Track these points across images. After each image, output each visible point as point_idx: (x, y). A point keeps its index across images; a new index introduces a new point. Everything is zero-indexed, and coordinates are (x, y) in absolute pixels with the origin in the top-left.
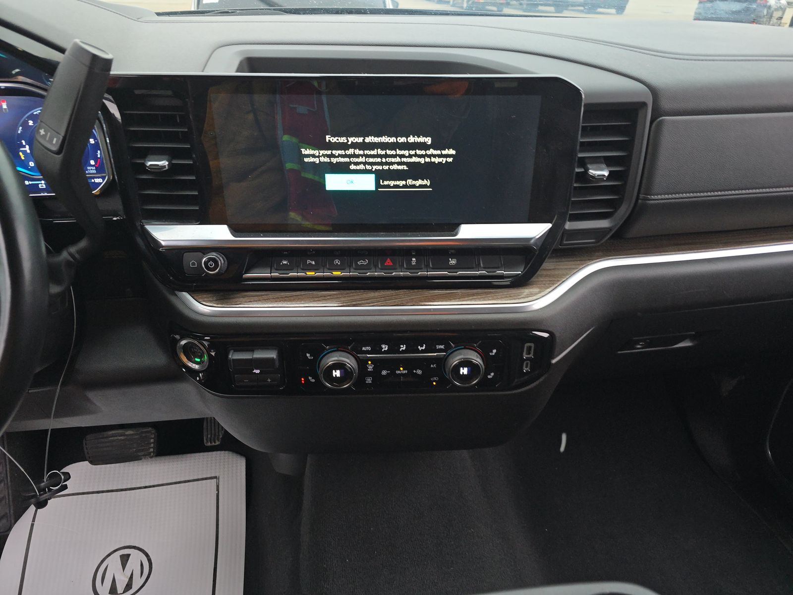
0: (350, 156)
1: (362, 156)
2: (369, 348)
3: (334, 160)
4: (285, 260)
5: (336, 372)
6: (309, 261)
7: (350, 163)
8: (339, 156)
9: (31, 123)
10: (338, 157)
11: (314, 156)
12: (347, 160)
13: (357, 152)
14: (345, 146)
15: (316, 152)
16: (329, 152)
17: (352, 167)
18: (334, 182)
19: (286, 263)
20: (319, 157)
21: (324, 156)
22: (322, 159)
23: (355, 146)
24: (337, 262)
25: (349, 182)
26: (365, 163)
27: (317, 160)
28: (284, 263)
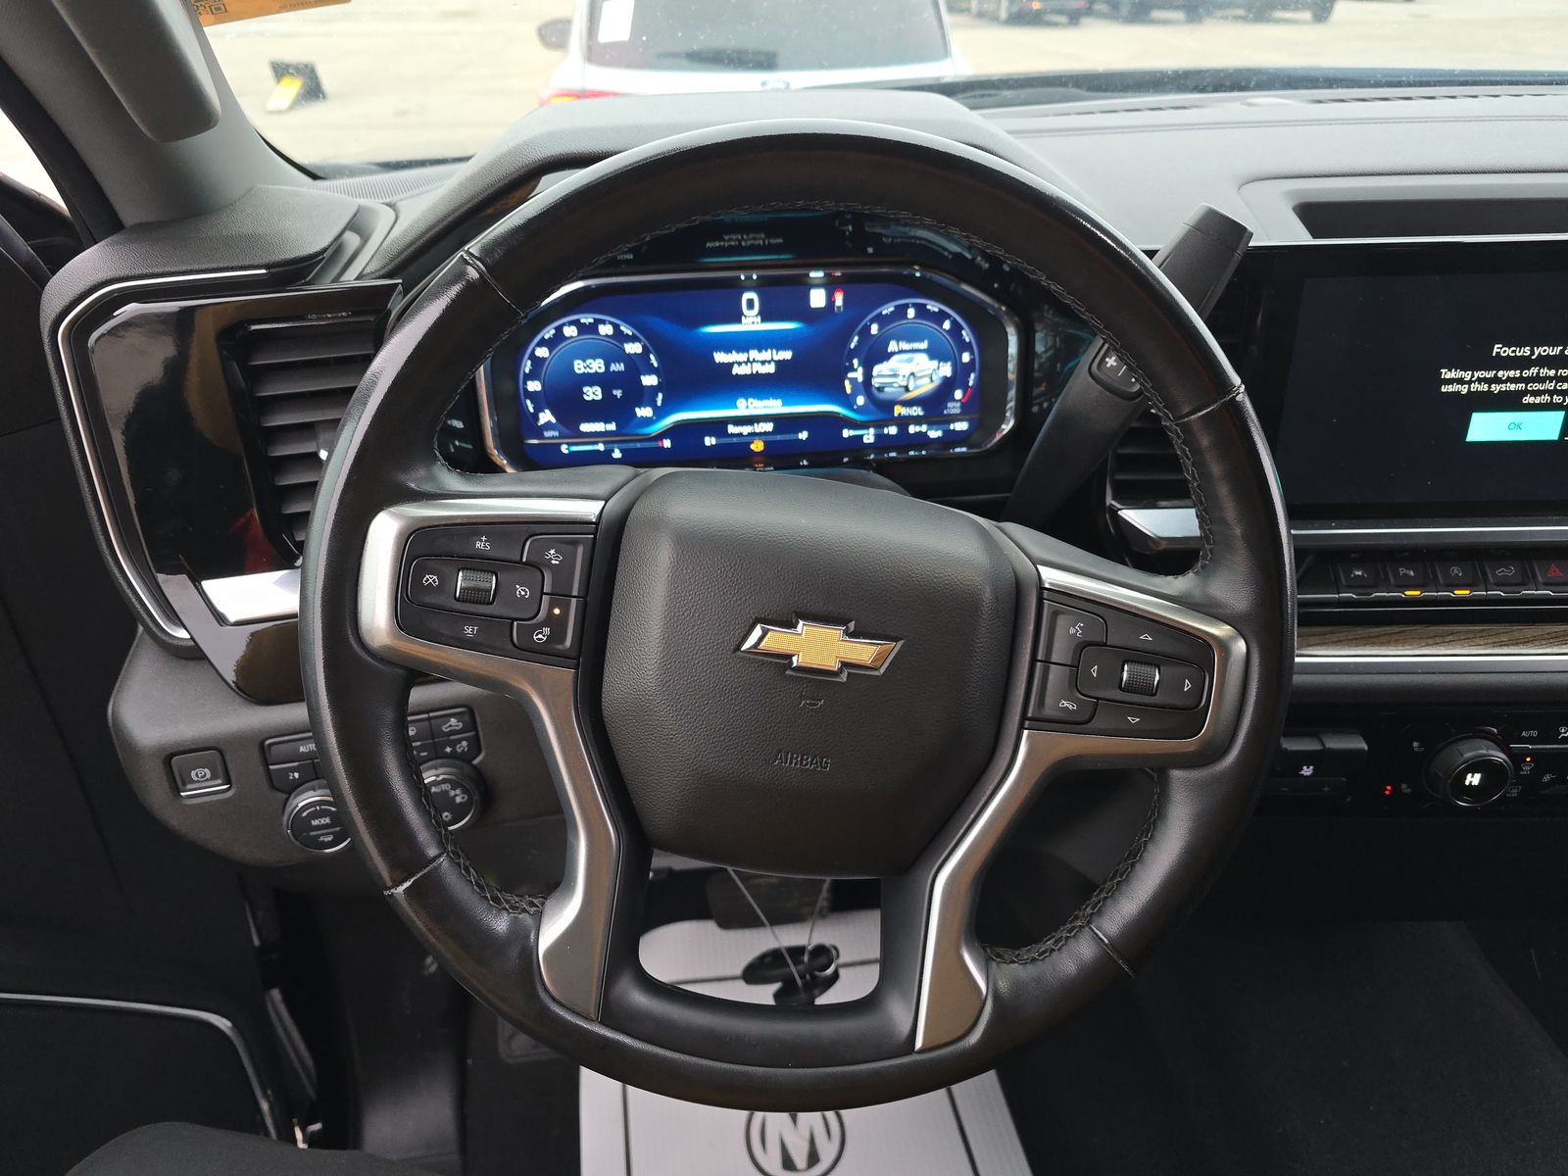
0: (1527, 380)
1: (1551, 379)
2: (1534, 733)
3: (1496, 388)
4: (1358, 569)
5: (1472, 777)
6: (1402, 571)
7: (1525, 393)
8: (1510, 380)
9: (874, 329)
10: (1505, 382)
11: (1461, 381)
12: (1521, 386)
13: (1545, 372)
14: (1523, 363)
15: (1467, 376)
16: (1490, 374)
17: (1528, 399)
18: (1485, 427)
19: (1360, 573)
20: (1470, 382)
21: (1480, 380)
22: (1475, 387)
23: (1543, 361)
24: (1456, 572)
25: (1512, 426)
26: (1551, 393)
27: (1464, 390)
28: (1357, 573)
